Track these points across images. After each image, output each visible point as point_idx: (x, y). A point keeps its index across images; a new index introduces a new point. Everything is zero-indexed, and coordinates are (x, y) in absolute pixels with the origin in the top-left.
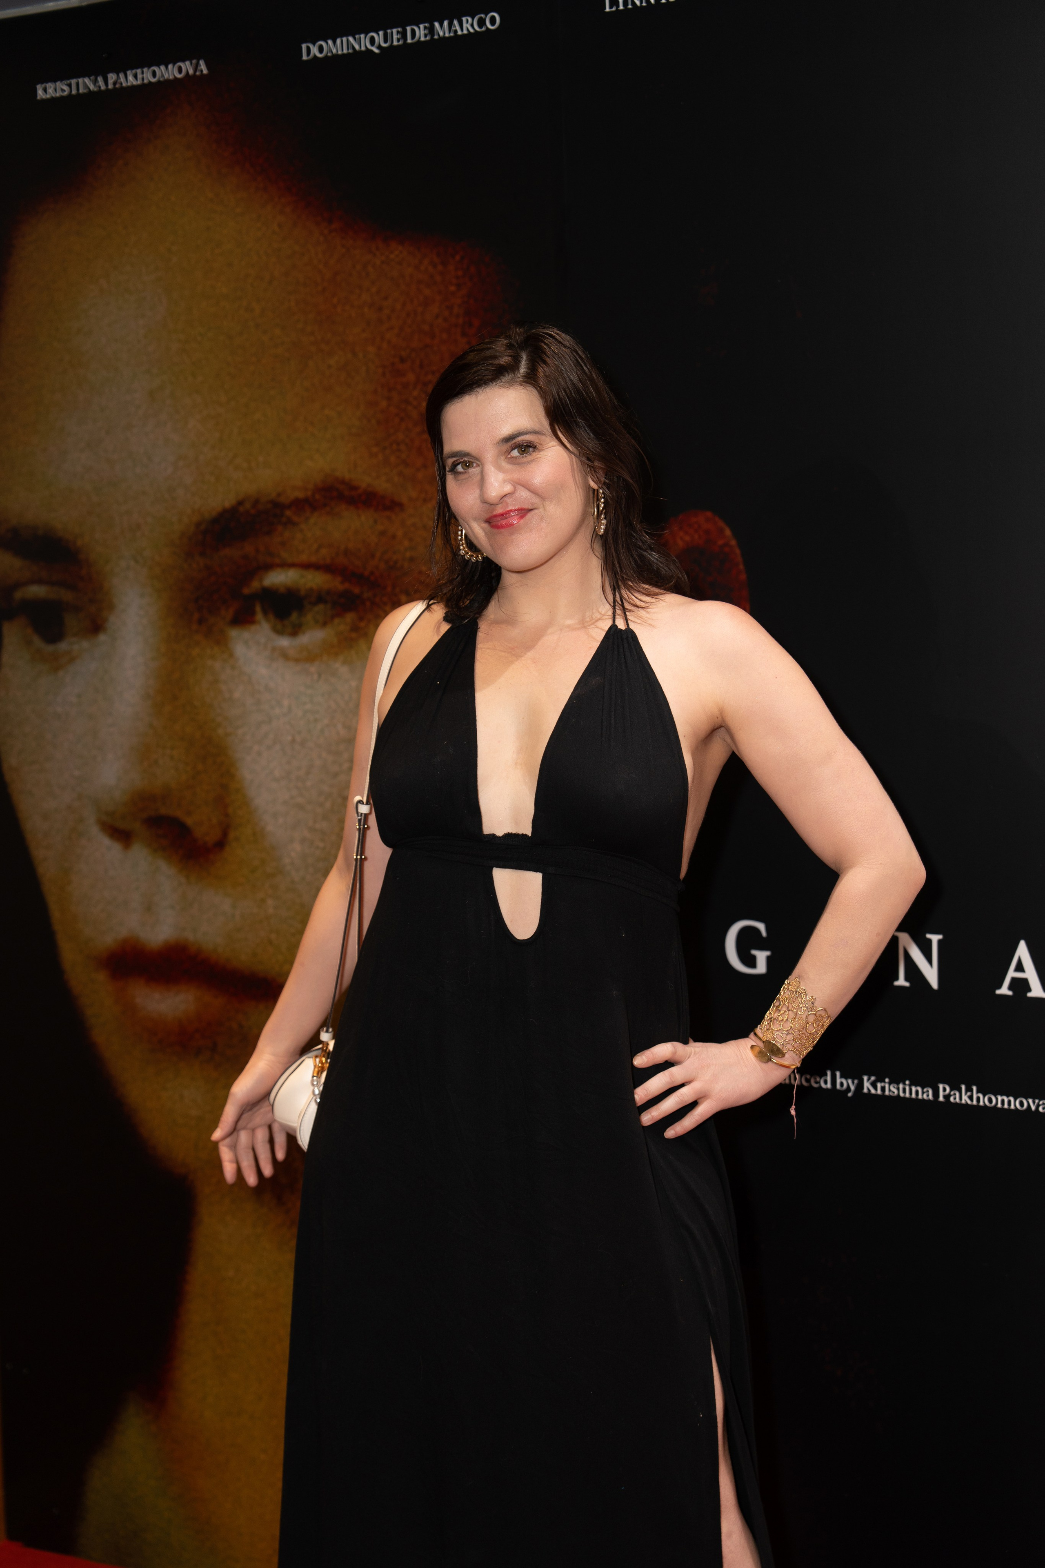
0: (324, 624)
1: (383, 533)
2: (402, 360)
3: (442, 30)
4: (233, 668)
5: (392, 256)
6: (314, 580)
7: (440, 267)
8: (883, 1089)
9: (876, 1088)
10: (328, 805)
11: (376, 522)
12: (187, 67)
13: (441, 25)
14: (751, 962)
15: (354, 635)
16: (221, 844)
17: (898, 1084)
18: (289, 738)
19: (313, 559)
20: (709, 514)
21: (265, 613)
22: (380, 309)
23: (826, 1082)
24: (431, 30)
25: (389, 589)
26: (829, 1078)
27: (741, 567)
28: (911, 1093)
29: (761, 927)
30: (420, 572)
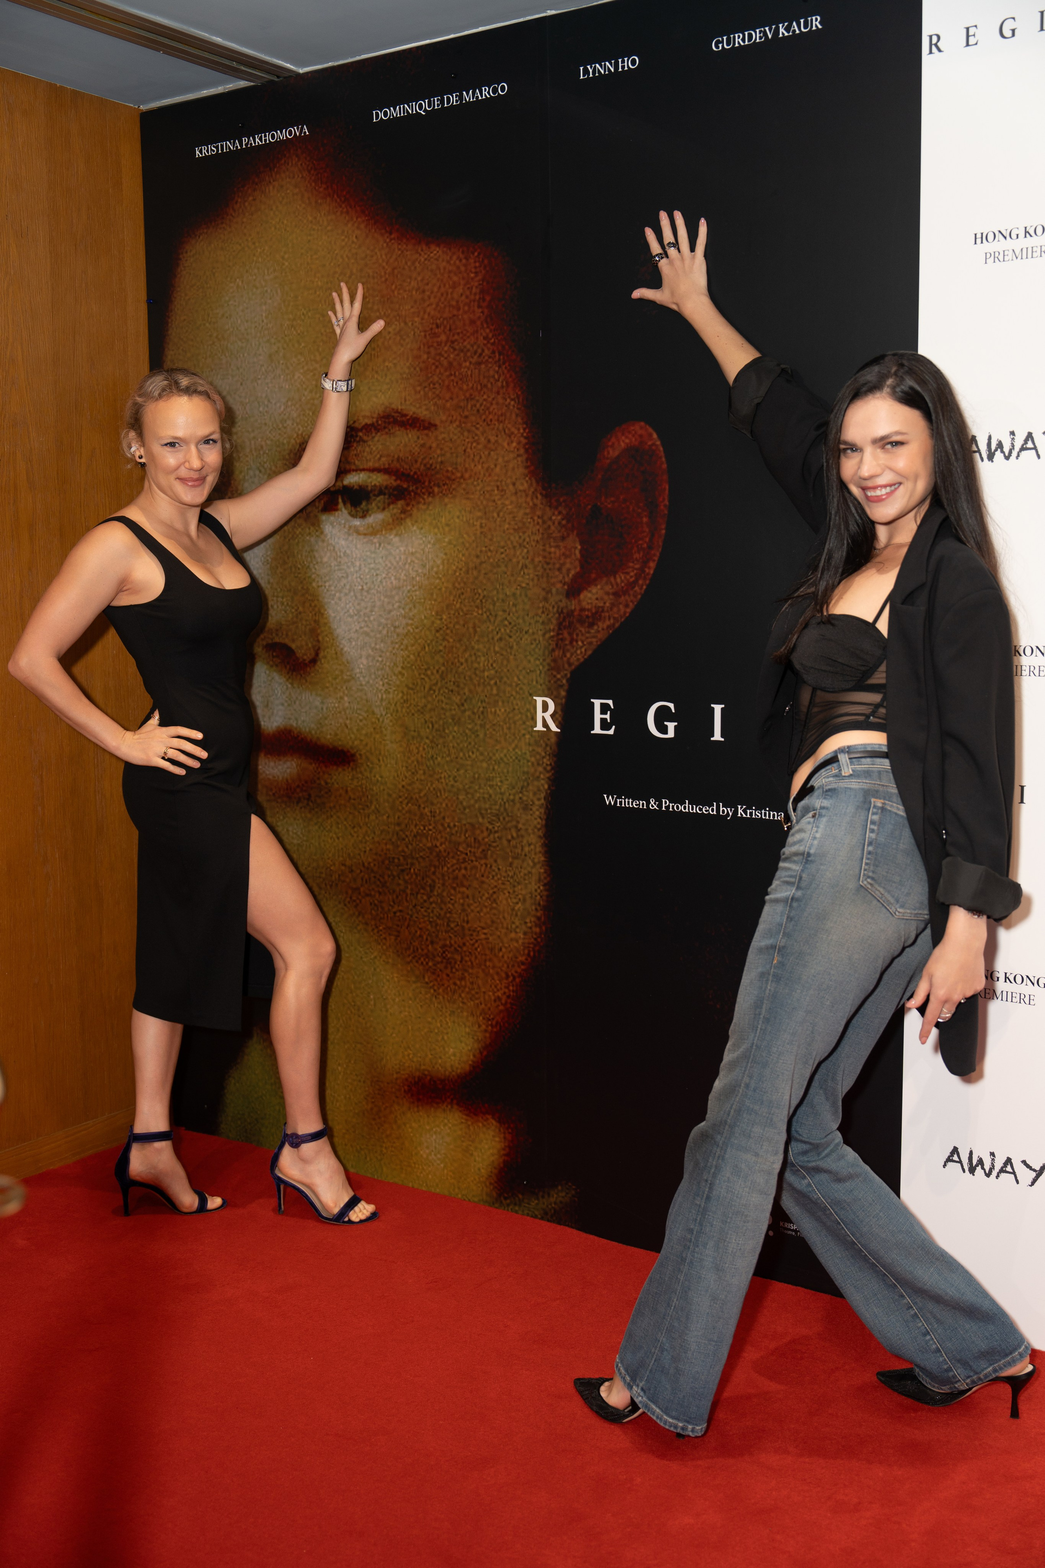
0: (384, 509)
1: (423, 446)
2: (438, 326)
3: (468, 97)
4: (323, 541)
5: (432, 255)
6: (378, 479)
7: (464, 261)
8: (751, 814)
9: (746, 814)
10: (385, 632)
11: (418, 438)
12: (295, 131)
13: (468, 94)
14: (664, 730)
15: (403, 516)
16: (314, 661)
17: (761, 810)
18: (360, 587)
19: (377, 465)
20: (642, 424)
21: (344, 503)
22: (424, 291)
23: (713, 810)
24: (461, 97)
25: (427, 484)
26: (715, 808)
27: (664, 459)
28: (769, 816)
29: (671, 706)
30: (447, 471)
